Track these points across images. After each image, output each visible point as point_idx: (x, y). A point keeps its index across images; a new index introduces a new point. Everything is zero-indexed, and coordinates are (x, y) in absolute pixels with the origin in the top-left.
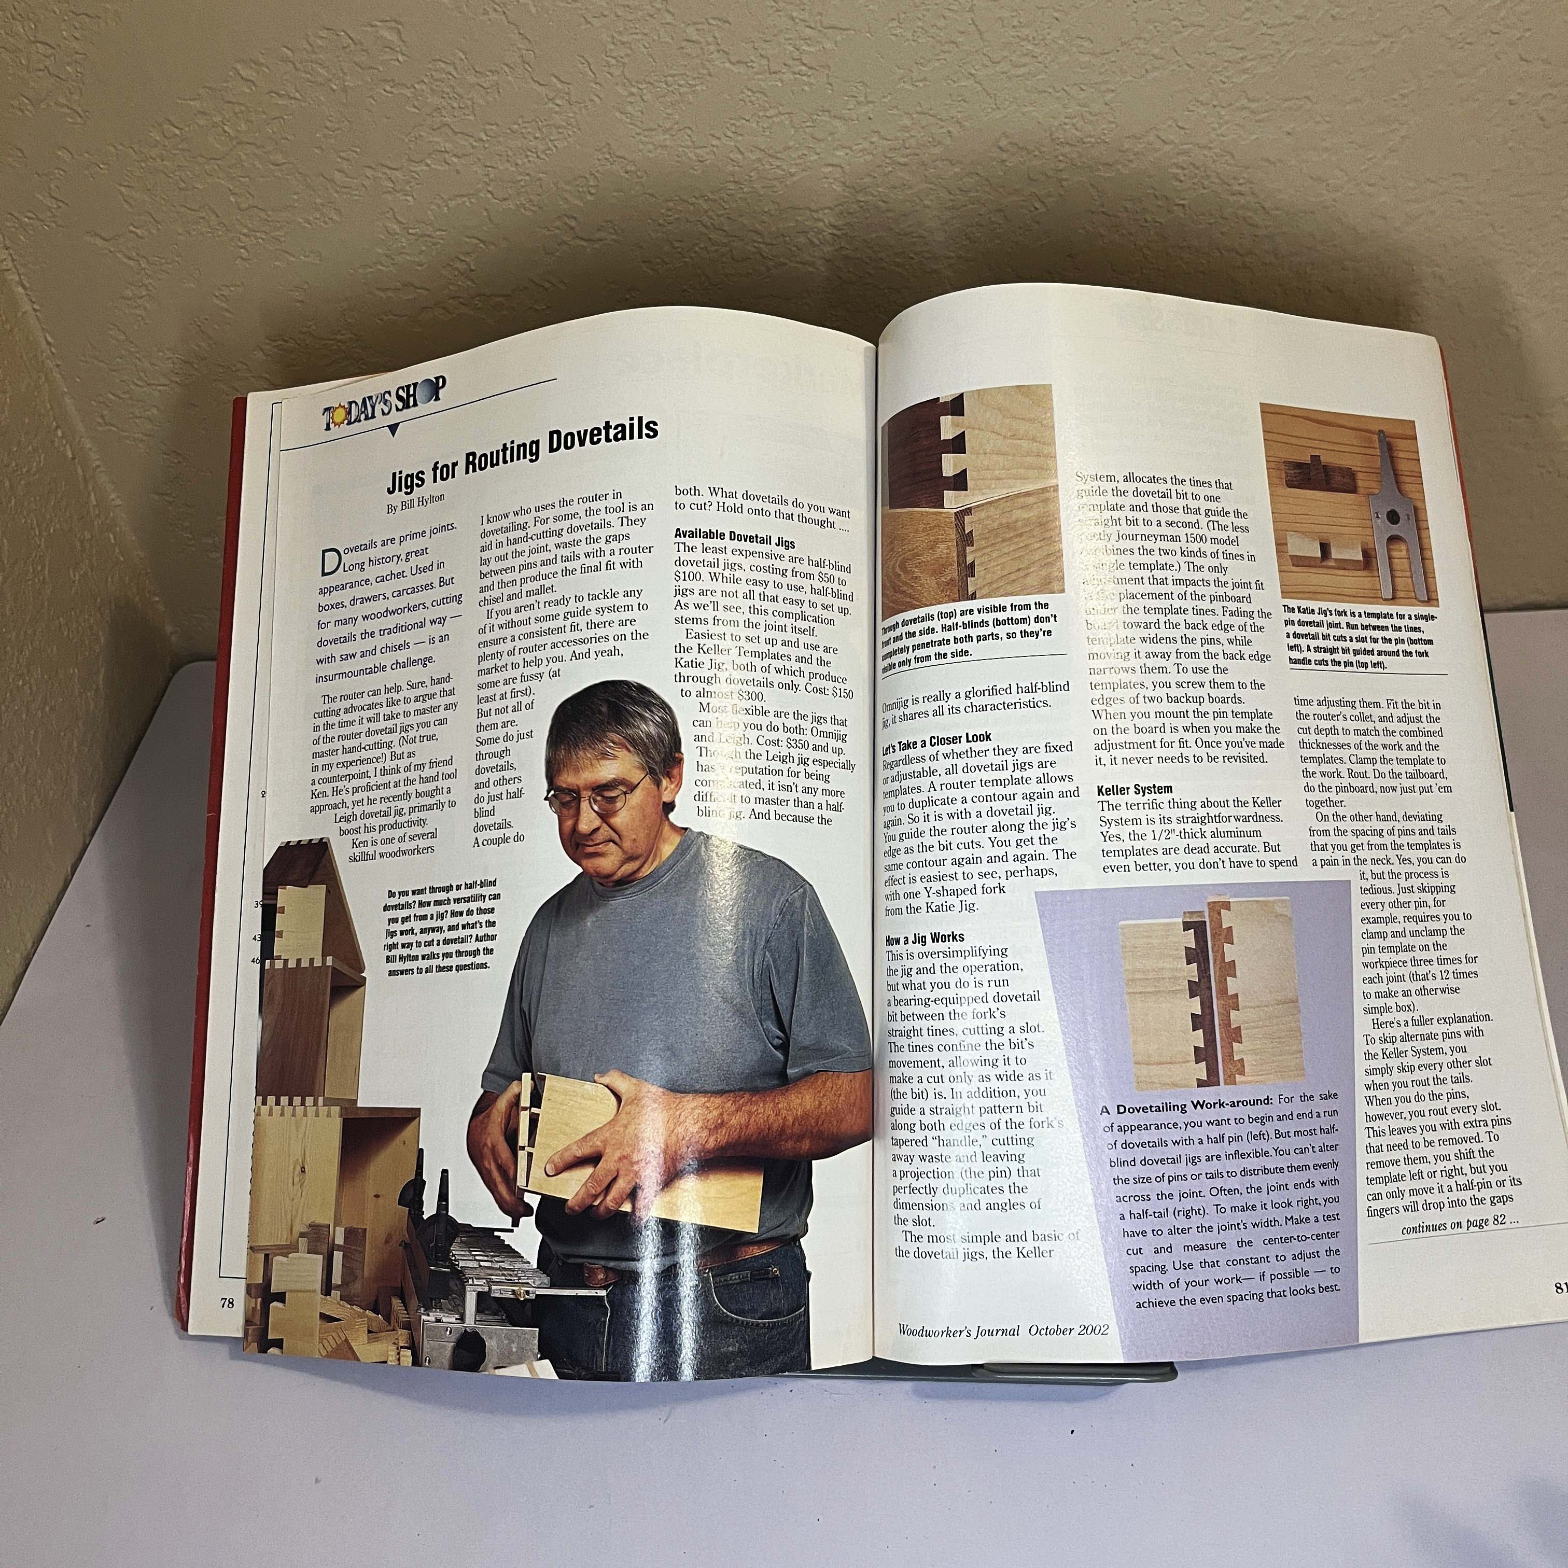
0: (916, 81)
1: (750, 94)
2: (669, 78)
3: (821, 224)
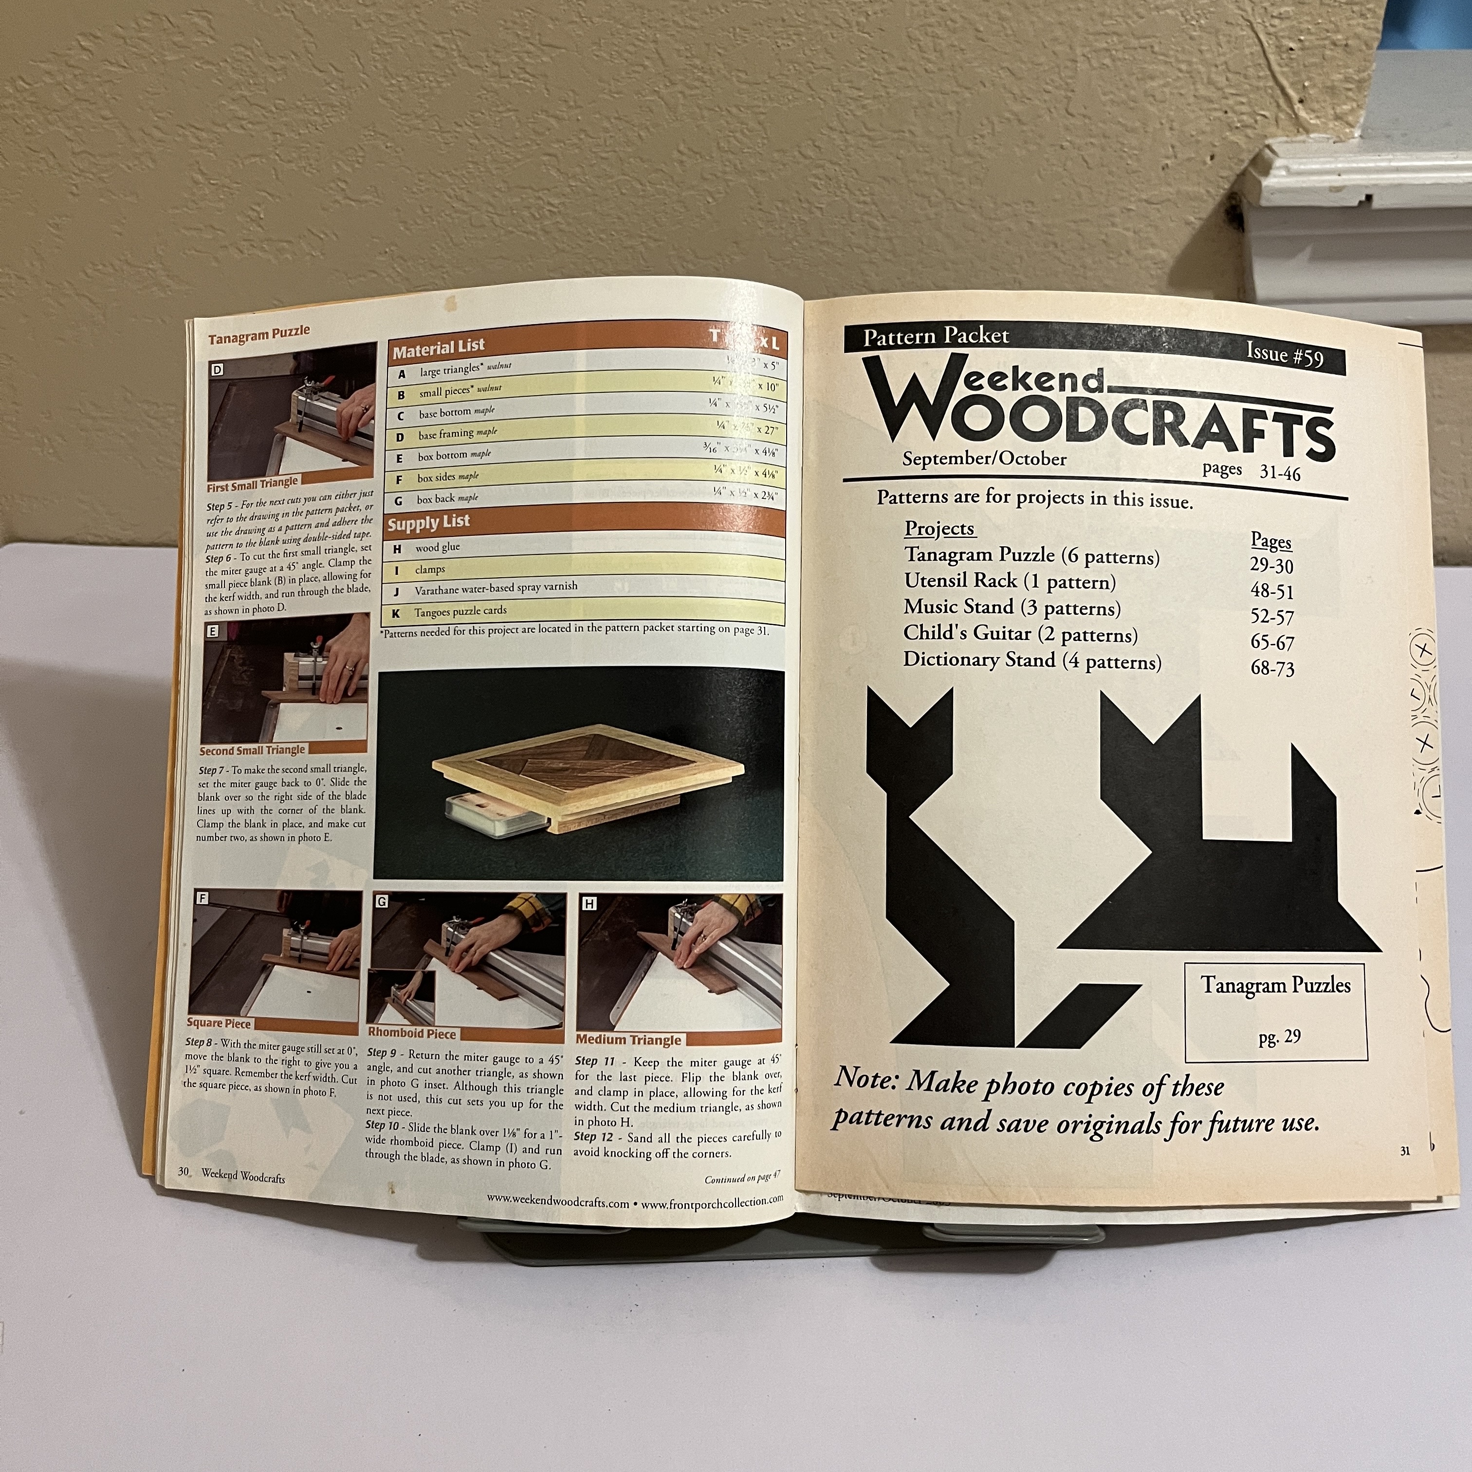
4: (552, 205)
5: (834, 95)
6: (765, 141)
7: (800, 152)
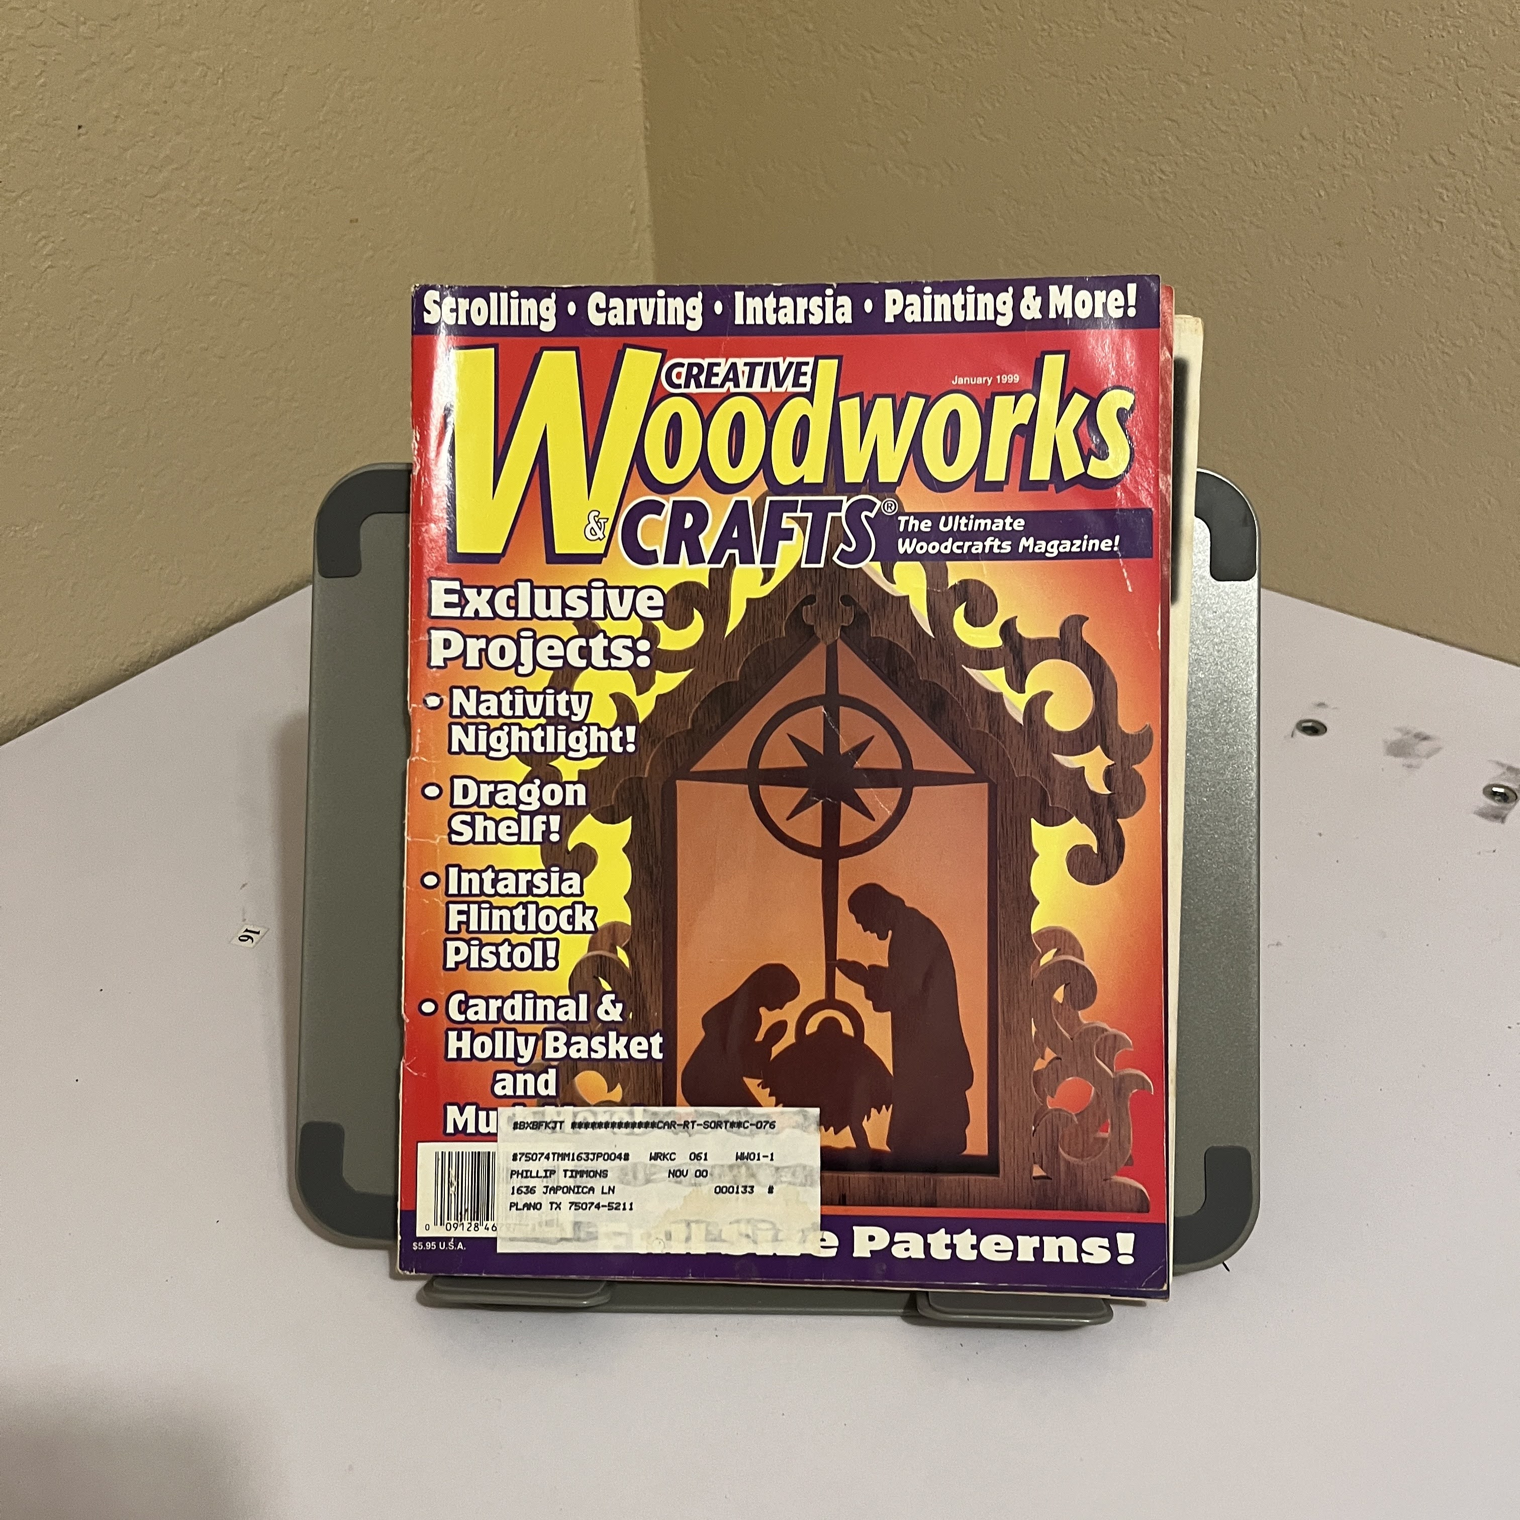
0: (1249, 65)
1: (1125, 47)
2: (1072, 24)
3: (1153, 168)
4: (1163, 172)
5: (1482, 97)
6: (1396, 138)
7: (1431, 157)
